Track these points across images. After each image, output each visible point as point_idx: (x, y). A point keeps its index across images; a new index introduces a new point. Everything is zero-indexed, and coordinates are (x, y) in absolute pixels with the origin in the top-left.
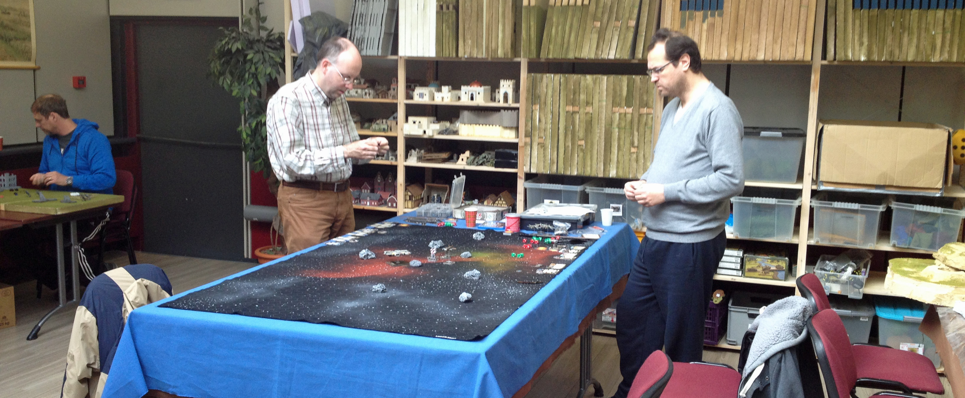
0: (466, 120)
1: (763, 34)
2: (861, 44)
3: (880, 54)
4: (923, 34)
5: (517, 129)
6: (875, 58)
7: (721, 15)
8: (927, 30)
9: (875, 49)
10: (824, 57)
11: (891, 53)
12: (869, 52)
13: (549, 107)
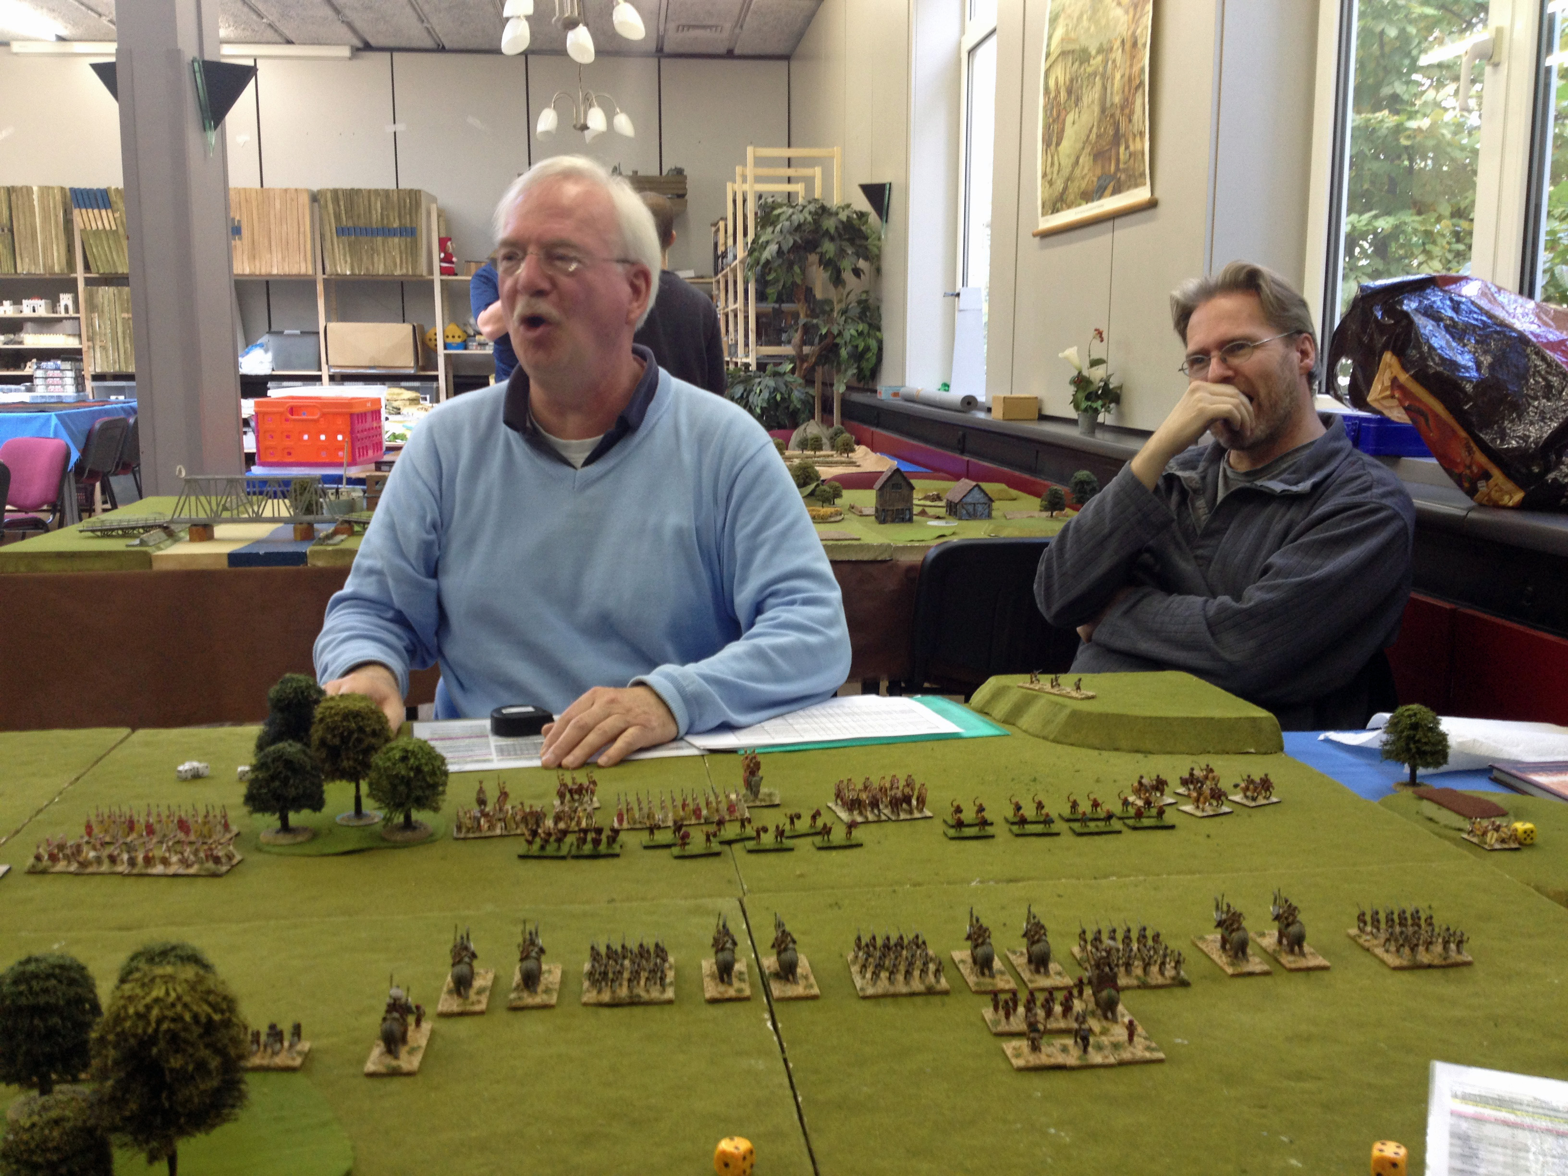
0: (30, 329)
1: (274, 255)
2: (346, 262)
3: (360, 270)
4: (387, 255)
5: (80, 336)
6: (357, 272)
7: (240, 239)
8: (390, 252)
9: (355, 265)
10: (324, 273)
11: (367, 269)
12: (352, 269)
13: (107, 315)
